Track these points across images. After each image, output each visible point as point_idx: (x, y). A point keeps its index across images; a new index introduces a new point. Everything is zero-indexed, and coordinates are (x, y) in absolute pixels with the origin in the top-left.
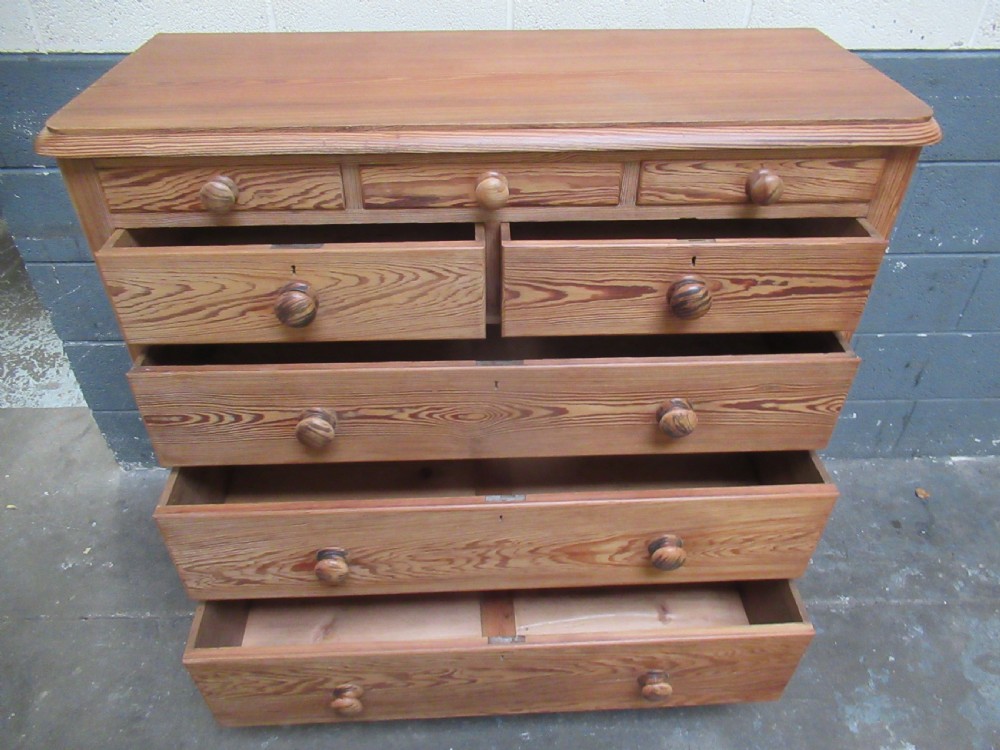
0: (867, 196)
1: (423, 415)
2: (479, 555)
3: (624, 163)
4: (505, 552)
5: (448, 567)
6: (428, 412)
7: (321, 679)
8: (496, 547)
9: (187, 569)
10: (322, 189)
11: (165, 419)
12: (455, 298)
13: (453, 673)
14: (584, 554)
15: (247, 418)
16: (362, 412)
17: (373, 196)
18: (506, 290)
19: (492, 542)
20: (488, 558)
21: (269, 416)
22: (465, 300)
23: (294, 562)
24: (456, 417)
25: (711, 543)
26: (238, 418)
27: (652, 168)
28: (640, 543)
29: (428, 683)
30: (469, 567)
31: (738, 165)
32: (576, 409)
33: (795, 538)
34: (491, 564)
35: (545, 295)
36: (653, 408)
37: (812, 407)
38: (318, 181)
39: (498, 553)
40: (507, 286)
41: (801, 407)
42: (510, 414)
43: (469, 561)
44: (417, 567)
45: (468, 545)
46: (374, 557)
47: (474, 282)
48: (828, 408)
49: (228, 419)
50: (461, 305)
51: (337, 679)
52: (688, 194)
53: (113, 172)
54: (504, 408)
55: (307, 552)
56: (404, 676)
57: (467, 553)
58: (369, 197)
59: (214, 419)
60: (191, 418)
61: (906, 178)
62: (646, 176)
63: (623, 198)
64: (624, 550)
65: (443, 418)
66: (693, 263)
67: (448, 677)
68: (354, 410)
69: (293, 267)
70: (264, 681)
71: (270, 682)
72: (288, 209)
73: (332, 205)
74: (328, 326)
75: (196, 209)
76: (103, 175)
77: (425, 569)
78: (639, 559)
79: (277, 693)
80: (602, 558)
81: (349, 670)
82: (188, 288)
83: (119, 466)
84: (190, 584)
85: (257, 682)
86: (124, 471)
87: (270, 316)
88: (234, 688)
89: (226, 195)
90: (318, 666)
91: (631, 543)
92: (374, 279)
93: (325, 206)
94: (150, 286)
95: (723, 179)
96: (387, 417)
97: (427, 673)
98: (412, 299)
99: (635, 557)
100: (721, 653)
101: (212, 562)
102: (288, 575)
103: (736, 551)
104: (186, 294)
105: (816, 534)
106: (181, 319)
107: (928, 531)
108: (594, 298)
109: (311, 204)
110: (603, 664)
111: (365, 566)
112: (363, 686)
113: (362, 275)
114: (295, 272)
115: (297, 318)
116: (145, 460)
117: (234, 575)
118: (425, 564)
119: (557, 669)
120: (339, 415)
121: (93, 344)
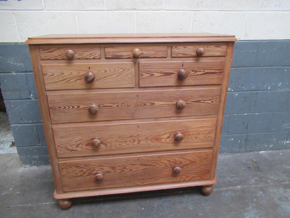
0: (224, 55)
1: (120, 106)
2: (133, 140)
3: (168, 47)
4: (139, 139)
5: (125, 144)
6: (120, 105)
7: (93, 169)
8: (137, 136)
9: (58, 146)
10: (95, 53)
11: (55, 108)
12: (127, 76)
13: (126, 166)
14: (159, 139)
15: (76, 107)
16: (105, 105)
17: (108, 55)
18: (140, 74)
19: (136, 135)
20: (135, 140)
21: (81, 107)
22: (130, 76)
23: (86, 143)
24: (128, 106)
25: (190, 135)
26: (73, 107)
27: (174, 48)
28: (172, 135)
29: (120, 171)
30: (130, 144)
31: (194, 47)
32: (157, 103)
34: (136, 143)
35: (149, 75)
36: (175, 103)
37: (212, 102)
38: (95, 51)
39: (137, 139)
40: (140, 73)
41: (209, 102)
42: (141, 105)
43: (130, 142)
44: (117, 144)
45: (130, 136)
46: (106, 141)
47: (132, 71)
48: (216, 102)
49: (71, 107)
50: (129, 78)
51: (97, 169)
52: (183, 54)
53: (43, 49)
54: (140, 103)
55: (90, 139)
56: (114, 168)
57: (130, 139)
58: (107, 55)
59: (67, 108)
60: (61, 107)
61: (232, 50)
62: (173, 50)
63: (168, 55)
64: (168, 137)
65: (124, 106)
66: (183, 66)
67: (125, 168)
68: (103, 104)
69: (89, 68)
70: (78, 170)
71: (80, 171)
72: (86, 59)
73: (97, 58)
74: (97, 84)
75: (63, 59)
76: (40, 50)
77: (119, 144)
78: (172, 140)
79: (81, 176)
80: (163, 140)
81: (100, 165)
82: (63, 74)
83: (22, 166)
84: (58, 151)
85: (76, 171)
86: (23, 168)
87: (83, 81)
88: (70, 173)
89: (72, 53)
90: (92, 164)
91: (170, 135)
92: (108, 71)
93: (96, 58)
94: (54, 73)
95: (191, 50)
96: (111, 106)
97: (119, 166)
98: (117, 76)
99: (171, 140)
100: (192, 158)
101: (65, 143)
102: (84, 148)
103: (196, 138)
104: (62, 75)
105: (214, 131)
106: (60, 82)
107: (258, 169)
108: (161, 76)
109: (92, 57)
110: (163, 163)
111: (104, 144)
112: (103, 172)
113: (106, 70)
114: (89, 69)
115: (90, 79)
116: (31, 164)
117: (70, 148)
118: (120, 143)
119: (152, 164)
120: (99, 106)
121: (20, 125)
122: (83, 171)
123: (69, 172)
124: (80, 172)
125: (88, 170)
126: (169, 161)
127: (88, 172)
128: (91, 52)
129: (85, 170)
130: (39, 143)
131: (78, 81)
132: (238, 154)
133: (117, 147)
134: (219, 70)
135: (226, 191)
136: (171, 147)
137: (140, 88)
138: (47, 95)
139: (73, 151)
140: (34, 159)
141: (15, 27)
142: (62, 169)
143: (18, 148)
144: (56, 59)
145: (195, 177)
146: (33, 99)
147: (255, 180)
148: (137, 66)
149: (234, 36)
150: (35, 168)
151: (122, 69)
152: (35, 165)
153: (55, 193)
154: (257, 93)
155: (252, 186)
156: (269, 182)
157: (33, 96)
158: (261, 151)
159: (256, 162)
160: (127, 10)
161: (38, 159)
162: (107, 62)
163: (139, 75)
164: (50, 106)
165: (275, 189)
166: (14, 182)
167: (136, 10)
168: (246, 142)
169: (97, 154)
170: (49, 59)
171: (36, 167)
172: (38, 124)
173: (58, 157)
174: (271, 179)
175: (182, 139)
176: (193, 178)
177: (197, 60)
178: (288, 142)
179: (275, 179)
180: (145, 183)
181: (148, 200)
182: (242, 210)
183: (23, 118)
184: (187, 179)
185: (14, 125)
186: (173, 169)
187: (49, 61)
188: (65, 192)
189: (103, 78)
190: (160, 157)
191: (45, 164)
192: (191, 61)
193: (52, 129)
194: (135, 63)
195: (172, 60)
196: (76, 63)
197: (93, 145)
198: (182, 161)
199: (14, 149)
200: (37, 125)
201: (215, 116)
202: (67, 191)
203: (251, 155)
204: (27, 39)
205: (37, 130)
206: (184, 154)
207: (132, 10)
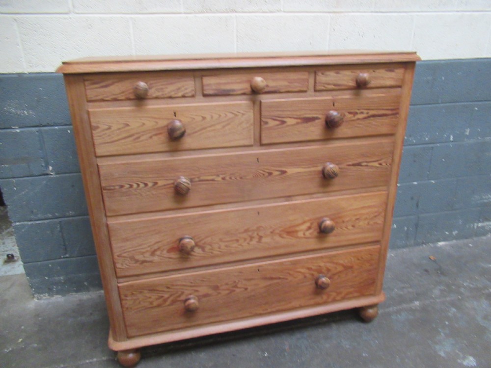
0: (398, 84)
1: (228, 178)
2: (250, 236)
3: (309, 72)
4: (261, 234)
5: (236, 245)
7: (180, 293)
8: (257, 230)
9: (118, 256)
10: (185, 87)
11: (112, 188)
12: (241, 125)
13: (238, 283)
14: (293, 232)
15: (150, 185)
16: (202, 178)
17: (208, 90)
18: (264, 122)
19: (255, 228)
20: (254, 237)
21: (161, 183)
22: (245, 126)
23: (168, 247)
24: (241, 178)
25: (343, 222)
26: (146, 185)
27: (320, 74)
28: (315, 225)
29: (227, 292)
30: (245, 244)
31: (352, 72)
32: (291, 171)
33: (376, 216)
34: (254, 242)
35: (278, 123)
36: (320, 168)
37: (380, 164)
38: (185, 83)
39: (257, 234)
40: (263, 119)
41: (376, 164)
42: (264, 175)
43: (245, 240)
44: (223, 245)
45: (245, 230)
46: (203, 242)
47: (249, 117)
48: (386, 164)
49: (142, 185)
50: (243, 129)
51: (187, 292)
52: (335, 85)
53: (91, 81)
54: (261, 172)
55: (175, 240)
56: (216, 288)
57: (245, 235)
58: (205, 90)
59: (135, 186)
60: (124, 186)
61: (412, 76)
62: (318, 77)
63: (309, 88)
64: (309, 228)
65: (236, 178)
66: (334, 105)
67: (236, 286)
68: (198, 178)
69: (175, 113)
70: (154, 296)
71: (157, 297)
72: (170, 97)
73: (190, 95)
74: (188, 142)
75: (129, 99)
76: (87, 83)
77: (226, 246)
78: (316, 234)
79: (159, 306)
80: (301, 234)
81: (193, 284)
82: (128, 125)
83: (34, 297)
84: (118, 266)
85: (150, 298)
86: (37, 300)
87: (163, 138)
88: (140, 303)
89: (145, 87)
90: (179, 283)
91: (312, 224)
92: (208, 118)
93: (186, 95)
94: (110, 125)
95: (347, 78)
96: (213, 180)
97: (227, 284)
98: (224, 127)
99: (314, 232)
100: (346, 261)
101: (131, 250)
102: (165, 256)
103: (353, 226)
104: (127, 128)
105: (383, 214)
106: (123, 141)
107: (441, 272)
108: (298, 123)
109: (180, 94)
110: (300, 272)
111: (199, 247)
112: (198, 296)
113: (203, 116)
114: (175, 116)
115: (178, 133)
116: (50, 291)
117: (140, 257)
118: (226, 243)
119: (281, 277)
120: (191, 181)
121: (29, 223)
122: (162, 297)
123: (137, 302)
124: (157, 299)
125: (171, 296)
126: (309, 269)
127: (172, 298)
128: (179, 85)
129: (166, 296)
130: (66, 254)
131: (155, 138)
132: (405, 250)
133: (222, 251)
134: (392, 110)
135: (398, 312)
136: (313, 244)
137: (262, 145)
138: (98, 166)
139: (145, 264)
140: (56, 284)
141: (18, 45)
142: (126, 296)
143: (27, 264)
144: (116, 100)
145: (351, 293)
146: (53, 175)
147: (441, 290)
148: (257, 108)
149: (415, 53)
150: (58, 299)
151: (233, 113)
152: (58, 293)
153: (111, 340)
154: (432, 148)
155: (438, 300)
156: (463, 291)
157: (53, 169)
158: (440, 241)
159: (435, 261)
160: (220, 12)
161: (63, 281)
162: (207, 102)
163: (260, 122)
164: (103, 185)
165: (475, 303)
166: (23, 327)
167: (236, 12)
168: (416, 228)
169: (188, 265)
170: (103, 100)
171: (60, 296)
172: (63, 219)
173: (119, 275)
174: (465, 287)
175: (332, 229)
176: (347, 294)
177: (357, 95)
178: (480, 225)
179: (471, 286)
180: (269, 310)
181: (271, 338)
182: (430, 342)
183: (35, 211)
184: (338, 298)
185: (18, 224)
186: (316, 283)
187: (103, 104)
188: (129, 337)
189: (199, 131)
190: (295, 263)
191: (78, 291)
192: (346, 96)
193: (107, 226)
194: (254, 102)
195: (315, 96)
196: (152, 105)
197: (183, 250)
198: (330, 268)
199: (13, 268)
200: (60, 222)
201: (385, 188)
202: (133, 334)
203: (425, 250)
204: (62, 64)
205: (61, 231)
206: (334, 256)
207: (228, 12)
